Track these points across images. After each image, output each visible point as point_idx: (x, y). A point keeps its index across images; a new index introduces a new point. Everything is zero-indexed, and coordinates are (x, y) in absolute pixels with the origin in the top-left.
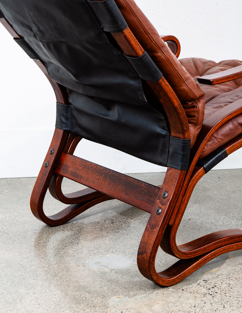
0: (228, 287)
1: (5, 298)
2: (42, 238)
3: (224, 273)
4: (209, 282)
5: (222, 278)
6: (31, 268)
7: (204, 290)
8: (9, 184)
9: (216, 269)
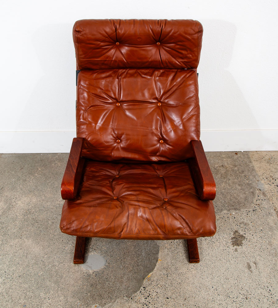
0: (156, 297)
1: (32, 303)
2: (57, 230)
3: (155, 279)
4: (146, 289)
5: (154, 285)
6: (48, 267)
7: (143, 300)
8: (41, 160)
9: (151, 273)
